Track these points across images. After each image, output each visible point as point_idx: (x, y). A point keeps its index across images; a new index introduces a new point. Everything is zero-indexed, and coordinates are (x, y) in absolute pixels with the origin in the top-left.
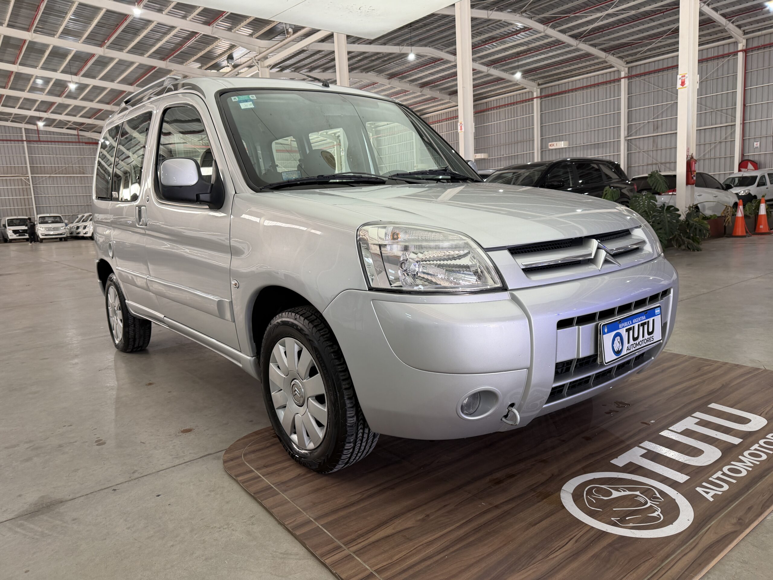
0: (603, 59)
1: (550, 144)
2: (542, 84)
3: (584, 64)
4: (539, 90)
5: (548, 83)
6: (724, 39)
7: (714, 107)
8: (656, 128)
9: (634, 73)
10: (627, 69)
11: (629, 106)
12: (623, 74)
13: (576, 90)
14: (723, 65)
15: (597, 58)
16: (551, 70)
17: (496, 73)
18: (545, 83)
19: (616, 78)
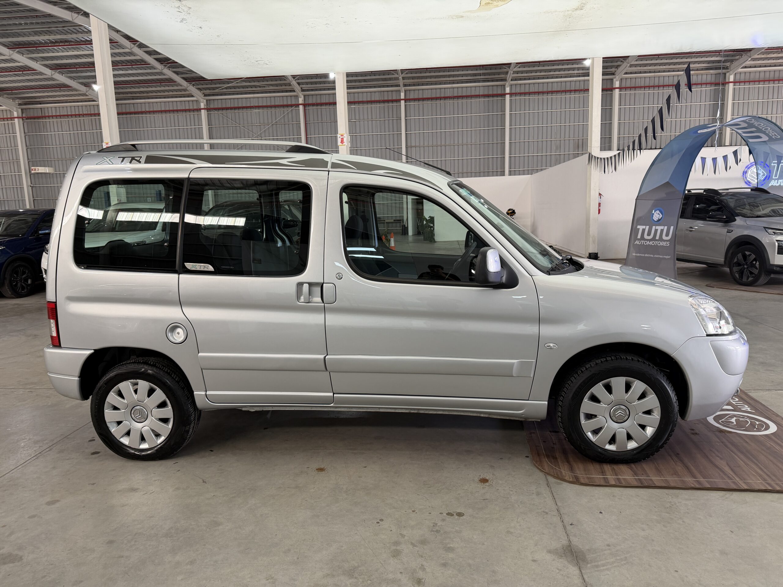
0: (185, 87)
6: (287, 91)
9: (212, 106)
10: (205, 101)
12: (202, 106)
13: (154, 112)
14: (288, 113)
15: (178, 85)
17: (61, 78)
19: (195, 107)
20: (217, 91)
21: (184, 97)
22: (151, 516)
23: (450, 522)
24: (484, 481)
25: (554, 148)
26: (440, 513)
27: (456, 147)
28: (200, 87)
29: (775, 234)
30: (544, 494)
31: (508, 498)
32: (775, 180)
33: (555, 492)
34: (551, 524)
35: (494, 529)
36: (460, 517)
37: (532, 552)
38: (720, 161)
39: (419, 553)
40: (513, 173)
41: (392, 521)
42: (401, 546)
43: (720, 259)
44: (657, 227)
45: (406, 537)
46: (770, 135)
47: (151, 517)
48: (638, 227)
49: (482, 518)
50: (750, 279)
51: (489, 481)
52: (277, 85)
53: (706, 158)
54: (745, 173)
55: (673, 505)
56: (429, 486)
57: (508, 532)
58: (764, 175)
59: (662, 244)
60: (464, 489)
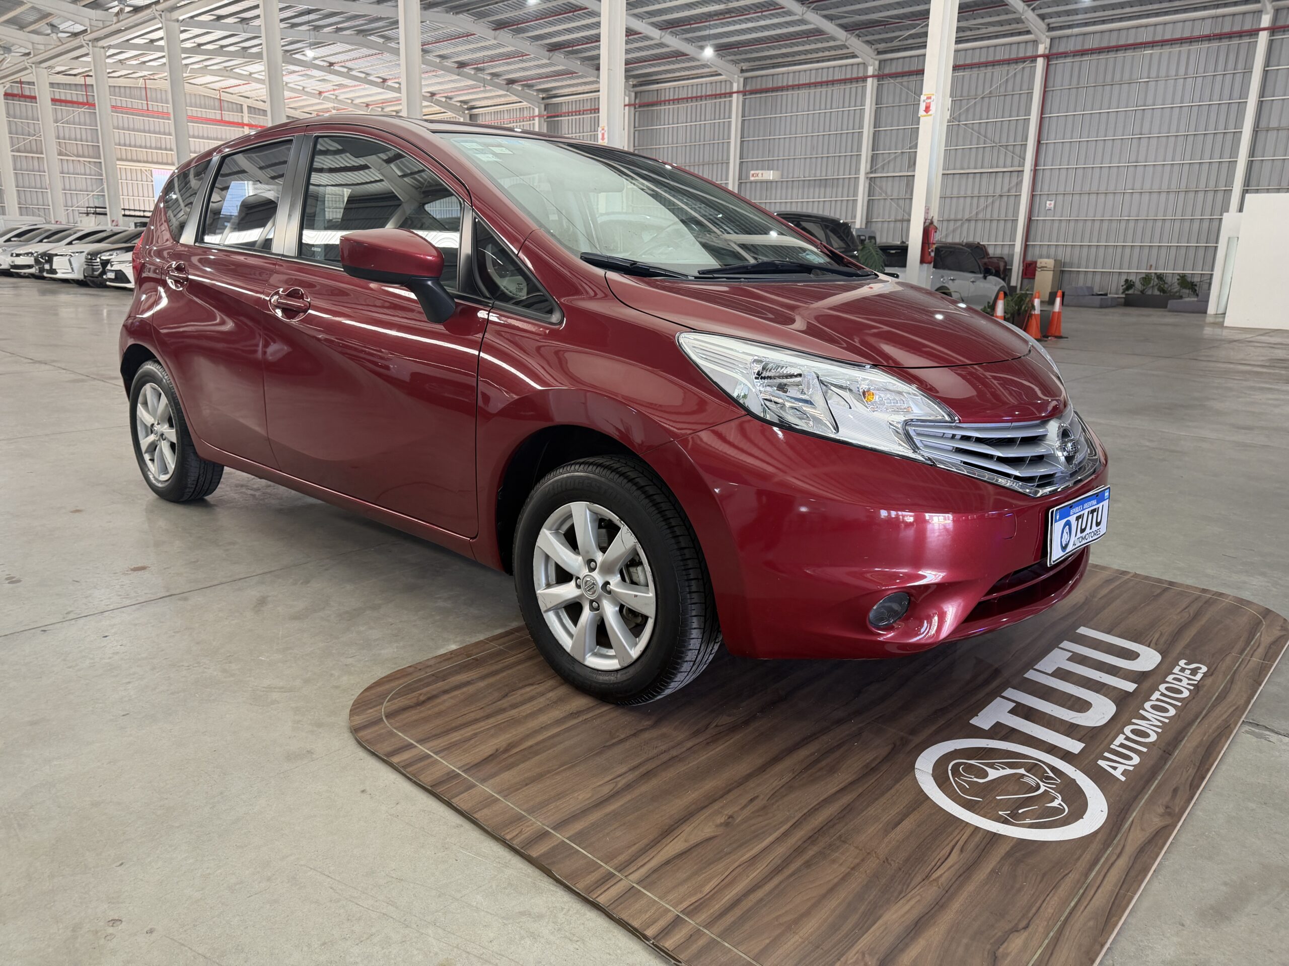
0: (842, 41)
1: (752, 172)
2: (747, 71)
3: (813, 46)
4: (742, 80)
5: (757, 69)
6: (1020, 34)
7: (997, 140)
9: (887, 71)
10: (877, 63)
11: (876, 123)
12: (870, 71)
13: (799, 86)
14: (1015, 74)
15: (833, 39)
16: (762, 50)
17: (674, 42)
18: (753, 70)
19: (860, 75)
20: (896, 43)
28: (868, 38)
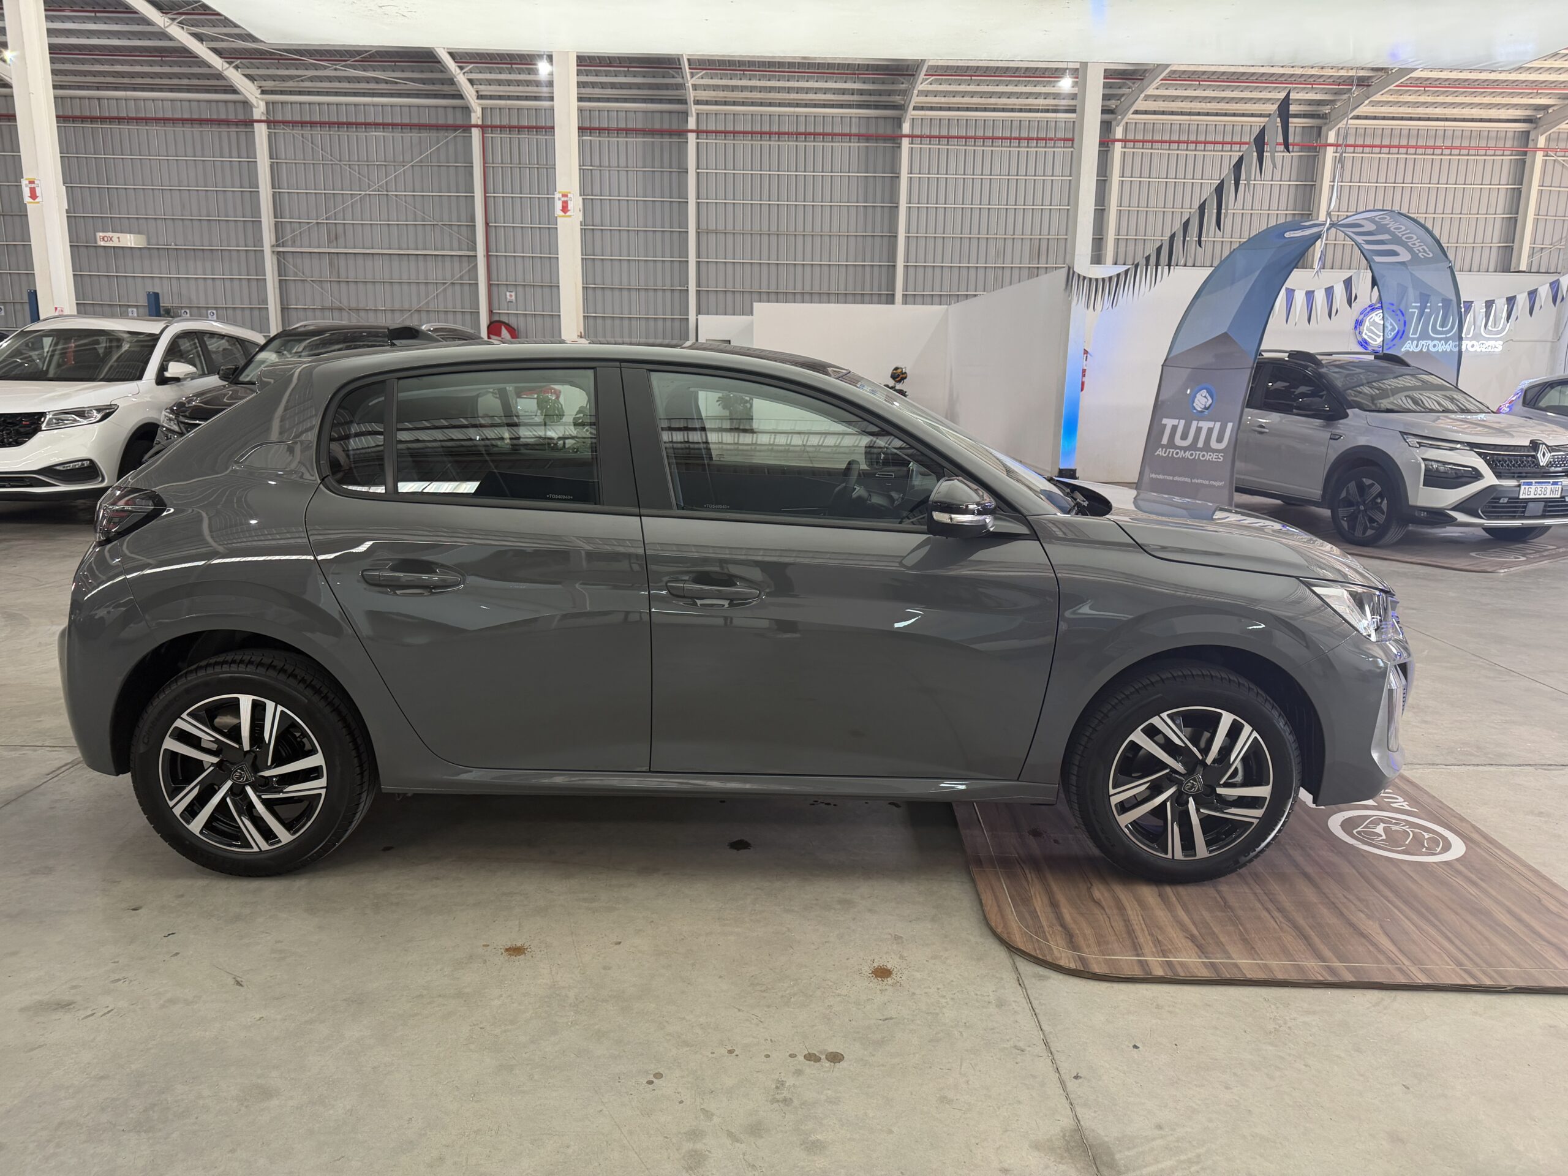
0: (218, 69)
6: (445, 96)
7: (437, 216)
8: (334, 239)
9: (279, 118)
10: (262, 105)
11: (275, 183)
12: (257, 114)
13: (147, 120)
14: (447, 143)
15: (203, 65)
19: (241, 117)
20: (290, 84)
21: (216, 92)
22: (102, 1074)
23: (812, 1076)
24: (882, 973)
25: (992, 252)
26: (791, 1056)
27: (800, 240)
28: (251, 72)
29: (1420, 446)
30: (1013, 1004)
31: (938, 1014)
32: (1413, 340)
33: (1035, 999)
34: (1034, 1077)
35: (912, 1094)
36: (835, 1063)
37: (998, 1148)
38: (1320, 297)
39: (745, 1157)
40: (910, 299)
41: (683, 1077)
42: (704, 1141)
43: (1315, 491)
44: (1202, 424)
45: (716, 1120)
46: (1415, 249)
47: (102, 1078)
48: (1165, 421)
49: (883, 1065)
50: (1370, 532)
51: (894, 972)
52: (423, 81)
53: (1294, 290)
54: (1359, 323)
55: (1280, 1027)
56: (763, 988)
57: (943, 1100)
58: (1393, 329)
59: (1209, 456)
60: (839, 995)
